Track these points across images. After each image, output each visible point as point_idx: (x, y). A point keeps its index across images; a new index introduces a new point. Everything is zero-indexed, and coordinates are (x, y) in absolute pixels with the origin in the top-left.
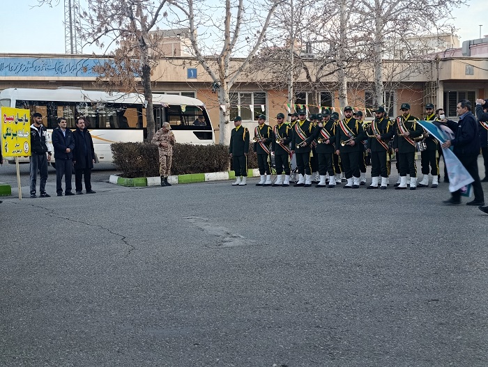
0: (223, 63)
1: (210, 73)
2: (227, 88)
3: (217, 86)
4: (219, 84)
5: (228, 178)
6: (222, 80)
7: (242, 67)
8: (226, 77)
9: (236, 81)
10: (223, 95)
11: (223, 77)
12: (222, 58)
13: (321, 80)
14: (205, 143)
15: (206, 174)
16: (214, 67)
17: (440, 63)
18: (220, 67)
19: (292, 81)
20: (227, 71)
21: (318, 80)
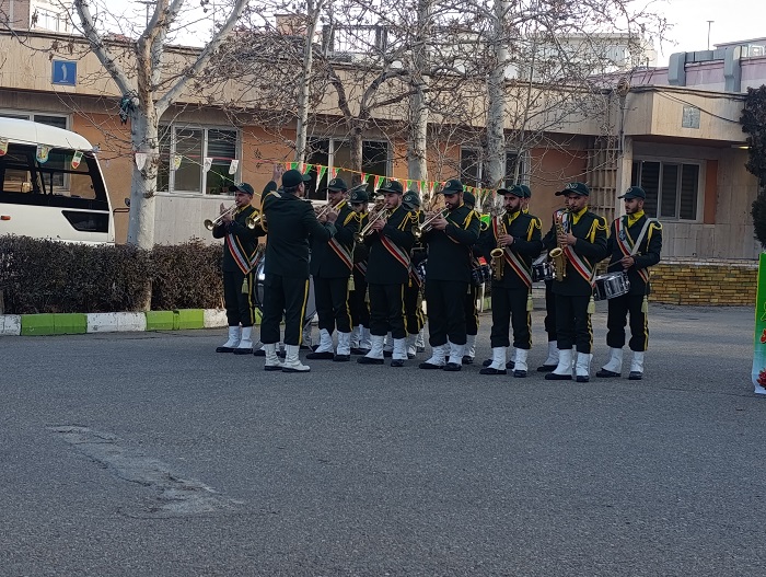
0: (148, 53)
1: (114, 74)
2: (155, 113)
3: (131, 106)
4: (137, 101)
5: (143, 328)
6: (143, 94)
7: (194, 66)
8: (154, 88)
9: (176, 98)
10: (145, 130)
11: (145, 88)
12: (148, 43)
13: (373, 114)
14: (92, 240)
15: (90, 316)
16: (125, 62)
17: (629, 96)
18: (141, 62)
19: (306, 111)
20: (157, 73)
21: (364, 113)
